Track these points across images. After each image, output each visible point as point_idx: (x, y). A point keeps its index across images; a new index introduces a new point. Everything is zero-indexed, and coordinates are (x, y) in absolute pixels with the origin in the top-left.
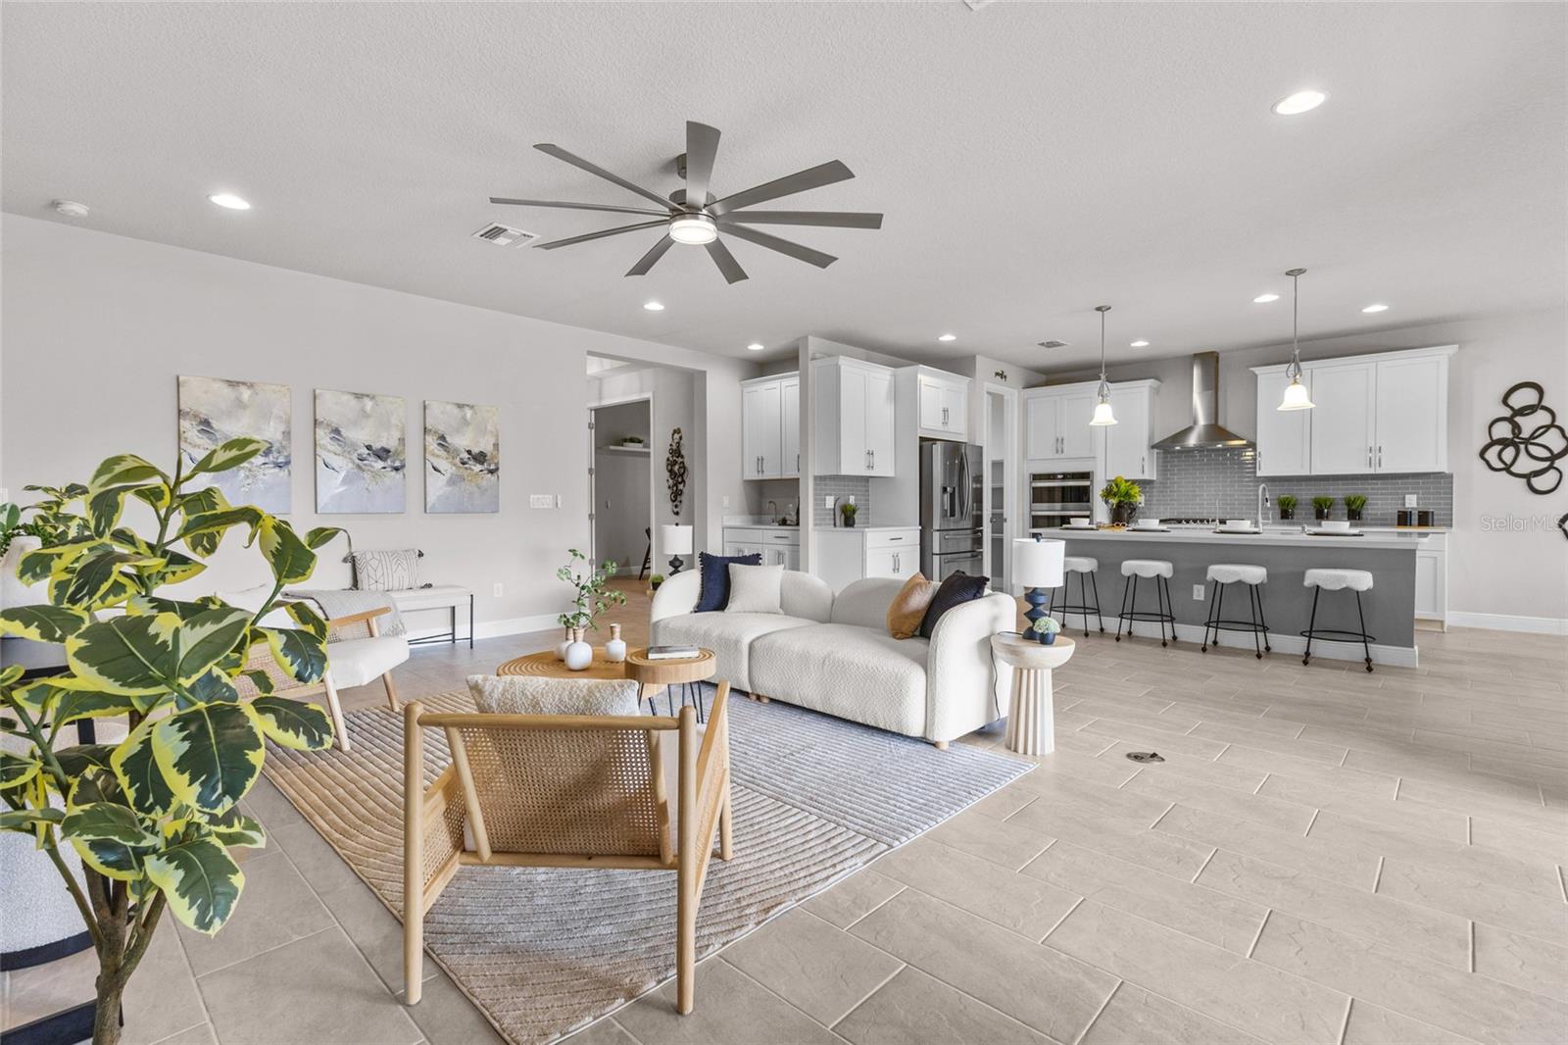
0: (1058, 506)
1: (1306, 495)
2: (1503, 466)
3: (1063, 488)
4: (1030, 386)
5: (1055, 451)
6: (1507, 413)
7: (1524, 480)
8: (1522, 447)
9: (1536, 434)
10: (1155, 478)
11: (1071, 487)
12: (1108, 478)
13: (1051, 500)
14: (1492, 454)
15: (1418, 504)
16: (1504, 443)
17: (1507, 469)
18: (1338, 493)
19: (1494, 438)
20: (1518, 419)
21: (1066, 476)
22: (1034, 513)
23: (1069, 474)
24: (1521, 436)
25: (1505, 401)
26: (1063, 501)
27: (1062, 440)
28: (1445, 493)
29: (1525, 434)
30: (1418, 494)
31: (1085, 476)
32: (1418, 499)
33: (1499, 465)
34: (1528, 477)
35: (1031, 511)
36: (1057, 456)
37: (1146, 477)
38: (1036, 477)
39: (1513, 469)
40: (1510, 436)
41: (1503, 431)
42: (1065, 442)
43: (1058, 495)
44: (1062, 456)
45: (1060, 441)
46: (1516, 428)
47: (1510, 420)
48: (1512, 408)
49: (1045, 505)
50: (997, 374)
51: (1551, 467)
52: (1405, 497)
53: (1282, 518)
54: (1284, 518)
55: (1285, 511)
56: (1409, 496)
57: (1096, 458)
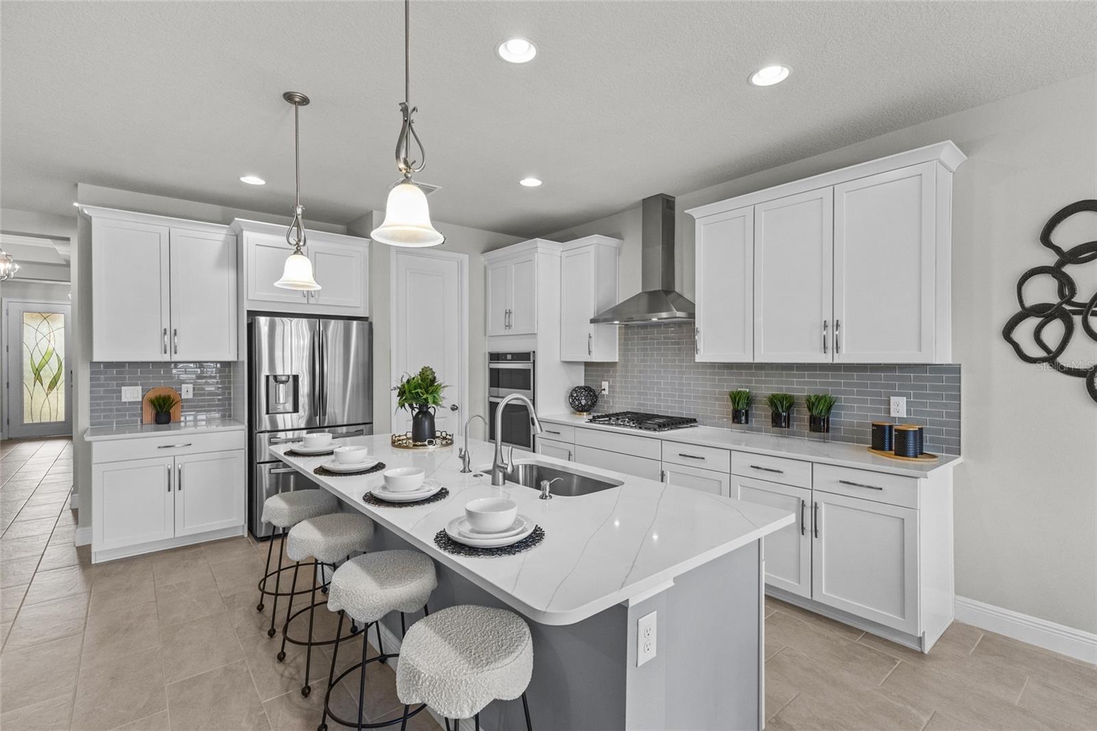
1: (764, 389)
2: (1043, 354)
3: (511, 371)
4: (491, 249)
5: (505, 326)
6: (1050, 259)
7: (1082, 381)
8: (1077, 319)
10: (617, 360)
11: (516, 370)
12: (561, 360)
14: (1024, 333)
15: (908, 412)
16: (1045, 312)
17: (1051, 358)
18: (801, 388)
19: (1029, 303)
20: (1069, 269)
21: (514, 357)
22: (490, 399)
23: (515, 354)
24: (1076, 299)
25: (1045, 239)
26: (510, 387)
27: (510, 313)
28: (948, 397)
29: (1081, 298)
30: (908, 396)
32: (908, 403)
33: (1038, 353)
34: (1088, 374)
35: (488, 396)
36: (506, 332)
37: (609, 359)
39: (1063, 360)
40: (1056, 301)
41: (1043, 291)
44: (509, 332)
45: (507, 315)
46: (1067, 286)
47: (1055, 271)
48: (1057, 250)
52: (889, 401)
53: (733, 422)
54: (735, 420)
55: (741, 410)
56: (893, 399)
57: (535, 334)
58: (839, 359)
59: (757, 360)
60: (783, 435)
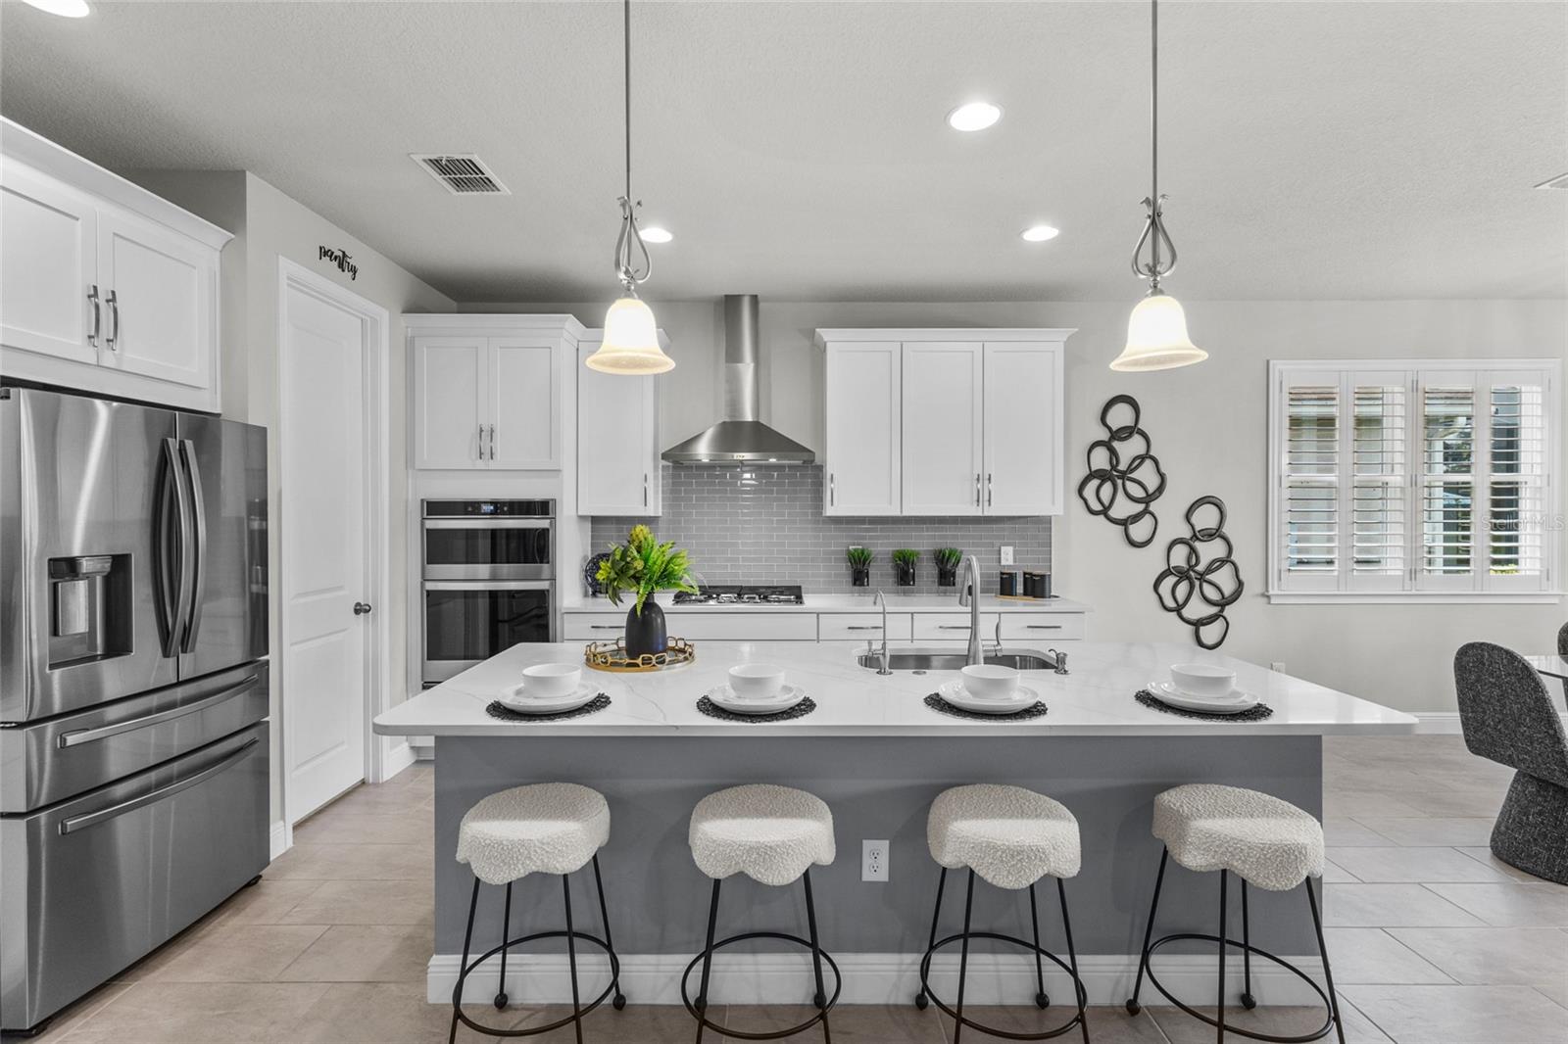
0: (483, 569)
1: (882, 546)
2: (1101, 508)
3: (494, 532)
4: (414, 308)
5: (475, 453)
6: (1105, 435)
7: (1122, 529)
8: (1120, 482)
9: (1134, 466)
10: (660, 514)
11: (508, 531)
12: (580, 513)
13: (471, 558)
14: (1090, 492)
15: (1015, 561)
16: (1102, 476)
17: (1105, 512)
19: (1092, 469)
20: (1116, 444)
21: (500, 508)
22: (430, 586)
23: (504, 503)
24: (1118, 468)
25: (1103, 419)
26: (493, 561)
27: (492, 431)
28: (1044, 545)
29: (1122, 467)
30: (1012, 546)
31: (543, 508)
32: (1014, 551)
33: (1098, 507)
34: (1124, 523)
35: (424, 580)
36: (480, 464)
37: (650, 512)
38: (434, 508)
39: (1110, 513)
40: (1108, 467)
41: (1101, 460)
42: (497, 435)
43: (483, 546)
44: (492, 465)
45: (484, 433)
46: (1114, 457)
47: (1107, 445)
48: (1109, 429)
49: (459, 570)
50: (325, 253)
51: (1146, 511)
52: (1000, 551)
53: (855, 584)
54: (858, 583)
55: (859, 572)
56: (1003, 549)
57: (559, 471)
58: (990, 512)
59: (905, 514)
60: (905, 593)
